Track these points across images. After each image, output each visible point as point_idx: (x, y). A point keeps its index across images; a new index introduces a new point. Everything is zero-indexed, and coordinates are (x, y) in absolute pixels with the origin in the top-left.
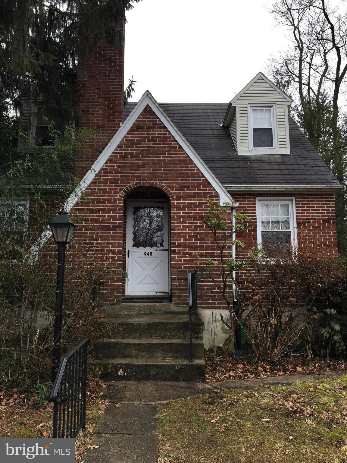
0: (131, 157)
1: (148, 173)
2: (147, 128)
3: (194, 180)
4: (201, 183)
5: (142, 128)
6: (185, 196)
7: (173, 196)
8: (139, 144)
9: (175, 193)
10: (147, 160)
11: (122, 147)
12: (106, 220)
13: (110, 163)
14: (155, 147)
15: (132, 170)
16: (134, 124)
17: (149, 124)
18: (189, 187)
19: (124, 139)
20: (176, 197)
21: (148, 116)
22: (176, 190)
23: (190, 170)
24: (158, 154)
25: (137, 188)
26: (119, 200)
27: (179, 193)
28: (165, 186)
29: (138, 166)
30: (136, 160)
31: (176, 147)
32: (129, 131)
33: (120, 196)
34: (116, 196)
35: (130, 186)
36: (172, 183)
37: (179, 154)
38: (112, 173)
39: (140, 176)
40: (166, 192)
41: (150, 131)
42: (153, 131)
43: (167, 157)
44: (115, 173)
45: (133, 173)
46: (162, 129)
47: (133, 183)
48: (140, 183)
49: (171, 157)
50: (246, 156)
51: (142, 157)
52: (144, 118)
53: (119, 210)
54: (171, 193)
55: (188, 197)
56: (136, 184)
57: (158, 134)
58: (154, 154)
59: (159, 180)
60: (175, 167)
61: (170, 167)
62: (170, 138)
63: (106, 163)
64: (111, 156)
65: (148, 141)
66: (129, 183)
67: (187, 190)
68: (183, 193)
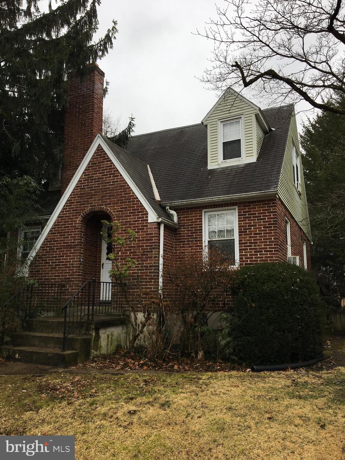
0: (87, 188)
1: (98, 200)
2: (99, 163)
3: (130, 202)
4: (135, 204)
5: (95, 164)
6: (123, 216)
7: (114, 217)
8: (93, 177)
9: (116, 214)
10: (98, 189)
11: (81, 181)
12: (70, 240)
13: (74, 195)
14: (103, 178)
15: (87, 199)
16: (90, 162)
17: (100, 160)
18: (126, 208)
19: (83, 175)
20: (117, 217)
21: (100, 153)
22: (117, 212)
23: (128, 194)
24: (105, 183)
25: (91, 212)
26: (78, 223)
27: (119, 214)
28: (109, 209)
29: (92, 195)
30: (90, 190)
31: (118, 176)
32: (86, 168)
33: (79, 221)
34: (76, 221)
35: (85, 212)
36: (114, 206)
37: (120, 181)
38: (74, 203)
39: (92, 203)
40: (109, 214)
41: (101, 165)
42: (103, 165)
43: (111, 185)
44: (76, 202)
45: (88, 201)
46: (109, 163)
47: (88, 209)
48: (92, 208)
49: (114, 185)
50: (214, 169)
51: (95, 187)
52: (97, 155)
53: (78, 231)
54: (113, 215)
55: (125, 216)
56: (90, 209)
57: (106, 167)
58: (103, 183)
59: (105, 205)
60: (117, 192)
61: (113, 193)
62: (114, 168)
63: (71, 195)
64: (74, 189)
65: (99, 173)
66: (85, 209)
67: (125, 211)
68: (122, 214)
